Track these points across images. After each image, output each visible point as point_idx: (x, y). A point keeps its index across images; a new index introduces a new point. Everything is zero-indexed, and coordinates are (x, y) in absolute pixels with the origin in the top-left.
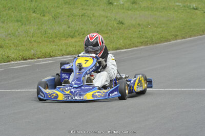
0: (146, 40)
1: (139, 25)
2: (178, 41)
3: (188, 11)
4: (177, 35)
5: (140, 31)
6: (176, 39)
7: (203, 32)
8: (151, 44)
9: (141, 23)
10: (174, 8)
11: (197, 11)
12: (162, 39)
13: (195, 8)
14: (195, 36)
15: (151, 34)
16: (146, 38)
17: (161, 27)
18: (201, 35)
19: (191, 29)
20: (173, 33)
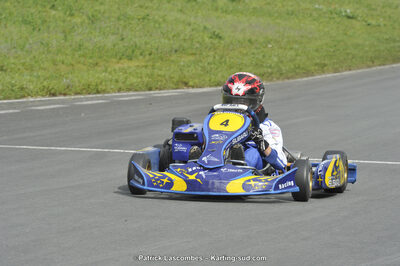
0: (270, 70)
1: (250, 41)
2: (328, 75)
3: (338, 20)
4: (325, 65)
5: (253, 54)
6: (324, 72)
7: (373, 62)
8: (278, 79)
9: (253, 39)
10: (311, 15)
11: (354, 21)
12: (297, 71)
13: (351, 15)
14: (358, 68)
15: (276, 59)
16: (267, 67)
17: (291, 49)
18: (369, 67)
19: (348, 54)
20: (318, 61)
